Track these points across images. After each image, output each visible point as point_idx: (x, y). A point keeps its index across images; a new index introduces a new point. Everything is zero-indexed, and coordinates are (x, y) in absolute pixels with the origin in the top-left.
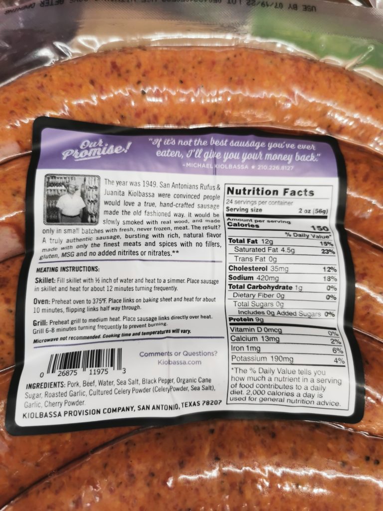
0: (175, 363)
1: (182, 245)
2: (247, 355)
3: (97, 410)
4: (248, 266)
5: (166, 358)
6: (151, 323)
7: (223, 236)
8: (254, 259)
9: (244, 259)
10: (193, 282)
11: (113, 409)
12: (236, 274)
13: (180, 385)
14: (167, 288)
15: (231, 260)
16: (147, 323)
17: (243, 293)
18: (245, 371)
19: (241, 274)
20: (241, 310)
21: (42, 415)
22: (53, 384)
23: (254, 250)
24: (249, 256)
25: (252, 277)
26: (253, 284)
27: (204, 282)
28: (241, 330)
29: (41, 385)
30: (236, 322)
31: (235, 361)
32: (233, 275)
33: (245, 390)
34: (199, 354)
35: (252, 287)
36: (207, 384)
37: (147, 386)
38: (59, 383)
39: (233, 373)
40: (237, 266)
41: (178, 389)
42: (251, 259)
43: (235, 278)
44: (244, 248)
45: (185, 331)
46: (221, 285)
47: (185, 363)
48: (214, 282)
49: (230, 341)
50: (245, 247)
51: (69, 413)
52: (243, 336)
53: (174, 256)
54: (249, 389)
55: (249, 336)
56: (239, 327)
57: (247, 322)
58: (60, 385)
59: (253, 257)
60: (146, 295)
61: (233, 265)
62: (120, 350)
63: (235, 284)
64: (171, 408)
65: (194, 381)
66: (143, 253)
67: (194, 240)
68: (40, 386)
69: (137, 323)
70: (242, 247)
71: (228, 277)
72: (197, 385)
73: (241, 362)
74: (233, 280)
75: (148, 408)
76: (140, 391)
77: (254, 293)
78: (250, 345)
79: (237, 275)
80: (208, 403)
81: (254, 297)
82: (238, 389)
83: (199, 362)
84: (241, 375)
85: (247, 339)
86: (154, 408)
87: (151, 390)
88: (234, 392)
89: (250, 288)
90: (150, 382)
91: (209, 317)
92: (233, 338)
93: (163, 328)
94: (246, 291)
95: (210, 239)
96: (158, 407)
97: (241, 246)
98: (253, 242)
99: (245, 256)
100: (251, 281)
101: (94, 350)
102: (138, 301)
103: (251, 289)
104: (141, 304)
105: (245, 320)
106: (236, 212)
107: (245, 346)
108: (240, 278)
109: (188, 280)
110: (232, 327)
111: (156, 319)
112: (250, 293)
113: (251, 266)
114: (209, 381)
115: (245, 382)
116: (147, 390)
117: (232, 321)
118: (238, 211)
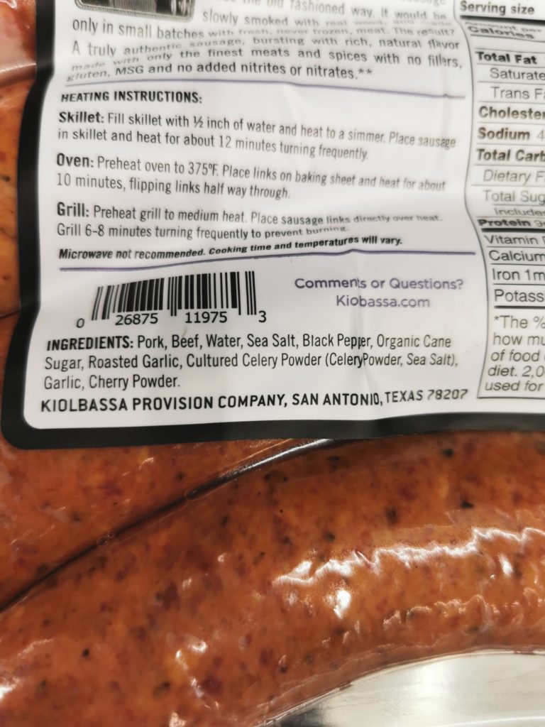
0: (372, 303)
1: (378, 58)
2: (528, 290)
3: (206, 399)
4: (520, 107)
5: (352, 292)
6: (311, 227)
7: (463, 46)
8: (532, 94)
9: (512, 94)
10: (403, 139)
11: (240, 398)
12: (495, 124)
13: (383, 352)
14: (346, 152)
15: (485, 94)
16: (304, 227)
17: (504, 170)
18: (524, 323)
19: (504, 126)
20: (499, 208)
21: (85, 405)
22: (105, 340)
23: (531, 76)
24: (522, 88)
25: (528, 133)
26: (528, 150)
27: (426, 141)
28: (510, 240)
29: (80, 343)
30: (494, 226)
31: (502, 301)
32: (489, 128)
33: (520, 367)
34: (424, 284)
35: (525, 156)
36: (441, 351)
37: (314, 351)
38: (118, 338)
39: (498, 327)
40: (498, 107)
41: (379, 361)
42: (526, 93)
43: (492, 134)
44: (510, 72)
45: (389, 241)
46: (459, 153)
47: (394, 303)
48: (446, 143)
49: (489, 261)
50: (513, 69)
51: (145, 404)
52: (514, 251)
53: (363, 80)
54: (530, 363)
55: (530, 252)
56: (504, 235)
57: (518, 226)
58: (122, 342)
59: (531, 89)
60: (302, 163)
61: (488, 105)
62: (250, 276)
63: (490, 149)
64: (364, 399)
65: (414, 342)
66: (296, 70)
67: (404, 52)
68: (77, 345)
69: (280, 227)
70: (507, 69)
71: (476, 133)
72: (421, 352)
73: (514, 303)
74: (486, 140)
75: (315, 399)
76: (299, 361)
77: (527, 170)
78: (533, 269)
79: (497, 128)
80: (439, 394)
81: (527, 180)
82: (506, 363)
83: (424, 302)
84: (516, 332)
85: (525, 257)
86: (327, 400)
87: (322, 361)
88: (498, 371)
89: (522, 158)
90: (319, 342)
91: (435, 218)
92: (495, 255)
93: (341, 236)
94: (512, 165)
95: (436, 51)
96: (337, 399)
97: (503, 66)
98: (528, 60)
99: (513, 87)
100: (525, 141)
101: (192, 276)
102: (286, 176)
103: (524, 162)
104: (290, 185)
105: (512, 223)
106: (480, 13)
107: (522, 269)
108: (503, 133)
109: (393, 134)
110: (490, 234)
111: (321, 220)
112: (519, 170)
113: (526, 107)
114: (448, 343)
115: (522, 348)
116: (314, 361)
117: (486, 226)
118: (484, 9)
